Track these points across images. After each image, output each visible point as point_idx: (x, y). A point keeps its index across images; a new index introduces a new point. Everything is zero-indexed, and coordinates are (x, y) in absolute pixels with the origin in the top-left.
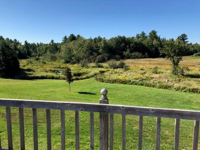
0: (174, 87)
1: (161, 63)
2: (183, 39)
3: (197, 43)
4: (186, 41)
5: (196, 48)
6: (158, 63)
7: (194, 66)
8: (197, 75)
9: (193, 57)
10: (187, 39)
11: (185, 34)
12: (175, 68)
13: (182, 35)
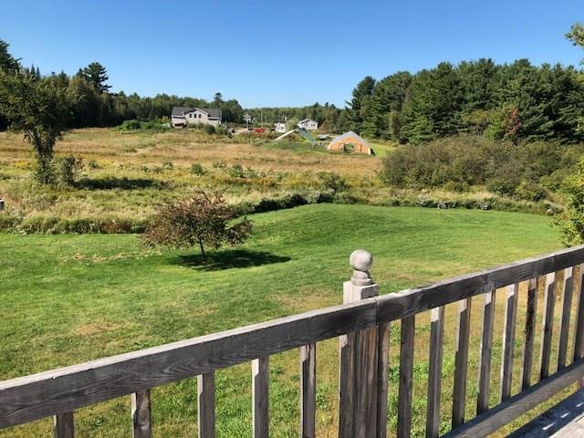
0: (23, 224)
1: (18, 148)
2: (97, 80)
3: (136, 94)
4: (103, 83)
5: (132, 107)
6: (9, 147)
7: (114, 155)
8: (111, 179)
9: (121, 132)
10: (107, 79)
11: (101, 64)
12: (44, 163)
13: (90, 66)
